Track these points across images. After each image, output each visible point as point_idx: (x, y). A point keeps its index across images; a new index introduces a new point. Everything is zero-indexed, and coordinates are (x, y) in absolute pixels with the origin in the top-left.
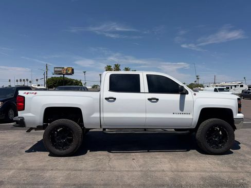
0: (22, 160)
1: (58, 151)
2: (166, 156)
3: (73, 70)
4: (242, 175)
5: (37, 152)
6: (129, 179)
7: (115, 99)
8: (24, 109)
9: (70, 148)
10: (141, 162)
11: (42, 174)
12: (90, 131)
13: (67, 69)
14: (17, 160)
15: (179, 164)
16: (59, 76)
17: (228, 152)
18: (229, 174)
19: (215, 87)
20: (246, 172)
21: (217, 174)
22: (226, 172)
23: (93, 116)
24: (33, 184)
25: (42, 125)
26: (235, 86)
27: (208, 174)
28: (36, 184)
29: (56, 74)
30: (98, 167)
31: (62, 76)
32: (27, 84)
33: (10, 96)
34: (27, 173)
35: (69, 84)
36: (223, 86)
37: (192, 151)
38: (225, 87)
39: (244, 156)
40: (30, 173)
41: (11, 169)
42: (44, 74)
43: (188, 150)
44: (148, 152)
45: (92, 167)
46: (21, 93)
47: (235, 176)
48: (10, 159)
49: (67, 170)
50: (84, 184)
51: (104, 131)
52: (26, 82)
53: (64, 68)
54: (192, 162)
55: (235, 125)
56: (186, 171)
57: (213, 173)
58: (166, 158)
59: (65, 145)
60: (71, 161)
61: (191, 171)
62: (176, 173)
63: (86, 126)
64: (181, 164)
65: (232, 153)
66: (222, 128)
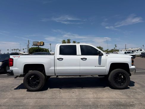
0: (12, 93)
1: (31, 88)
2: (92, 90)
3: (44, 43)
4: (133, 100)
5: (21, 89)
6: (69, 103)
7: (63, 59)
8: (13, 66)
9: (38, 87)
10: (77, 93)
11: (22, 101)
12: (51, 77)
13: (40, 43)
14: (9, 93)
15: (98, 95)
16: (36, 47)
17: (127, 88)
18: (126, 99)
19: (125, 51)
20: (135, 98)
21: (119, 99)
22: (124, 98)
23: (51, 69)
24: (17, 106)
25: (23, 74)
26: (137, 50)
27: (113, 100)
28: (18, 106)
29: (34, 46)
30: (53, 97)
31: (38, 46)
32: (18, 52)
33: (7, 59)
34: (14, 101)
35: (42, 51)
36: (130, 50)
37: (107, 88)
38: (131, 51)
39: (136, 90)
40: (16, 100)
41: (5, 98)
42: (27, 46)
43: (105, 87)
44: (82, 88)
45: (49, 97)
46: (11, 57)
47: (128, 100)
48: (5, 93)
49: (36, 98)
50: (44, 106)
51: (57, 77)
52: (17, 50)
53: (38, 42)
54: (106, 93)
55: (131, 72)
56: (102, 98)
57: (117, 99)
58: (91, 91)
59: (36, 85)
60: (39, 94)
61: (104, 98)
62: (96, 99)
63: (47, 74)
64: (99, 94)
65: (129, 88)
66: (123, 74)
